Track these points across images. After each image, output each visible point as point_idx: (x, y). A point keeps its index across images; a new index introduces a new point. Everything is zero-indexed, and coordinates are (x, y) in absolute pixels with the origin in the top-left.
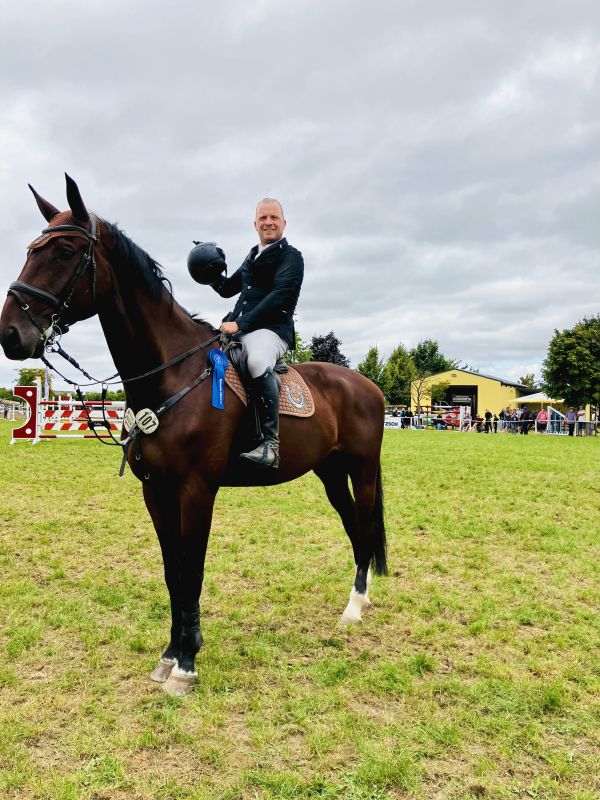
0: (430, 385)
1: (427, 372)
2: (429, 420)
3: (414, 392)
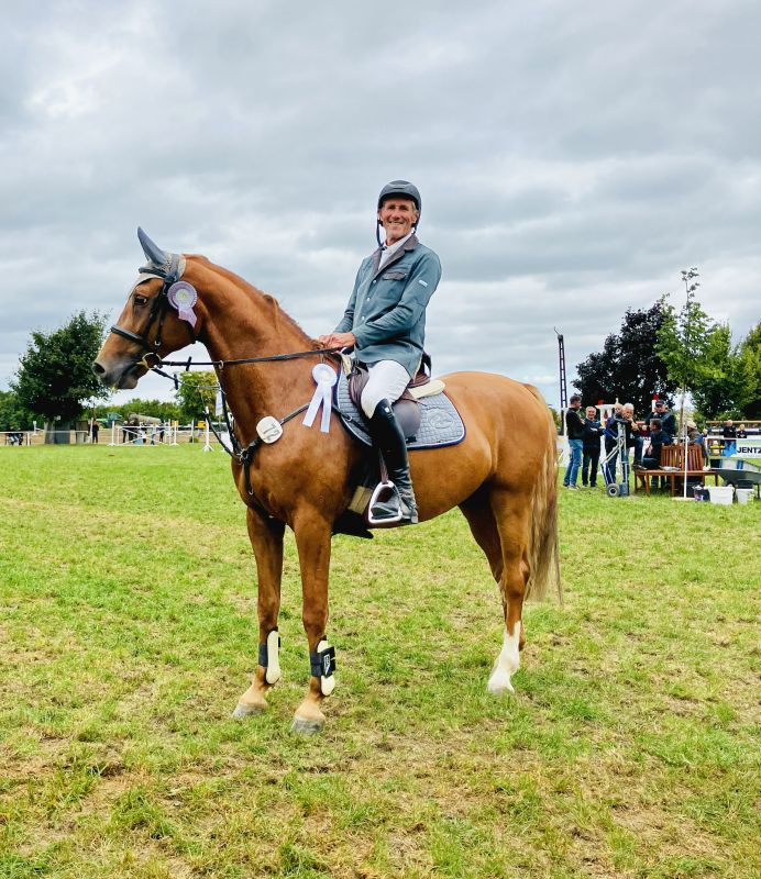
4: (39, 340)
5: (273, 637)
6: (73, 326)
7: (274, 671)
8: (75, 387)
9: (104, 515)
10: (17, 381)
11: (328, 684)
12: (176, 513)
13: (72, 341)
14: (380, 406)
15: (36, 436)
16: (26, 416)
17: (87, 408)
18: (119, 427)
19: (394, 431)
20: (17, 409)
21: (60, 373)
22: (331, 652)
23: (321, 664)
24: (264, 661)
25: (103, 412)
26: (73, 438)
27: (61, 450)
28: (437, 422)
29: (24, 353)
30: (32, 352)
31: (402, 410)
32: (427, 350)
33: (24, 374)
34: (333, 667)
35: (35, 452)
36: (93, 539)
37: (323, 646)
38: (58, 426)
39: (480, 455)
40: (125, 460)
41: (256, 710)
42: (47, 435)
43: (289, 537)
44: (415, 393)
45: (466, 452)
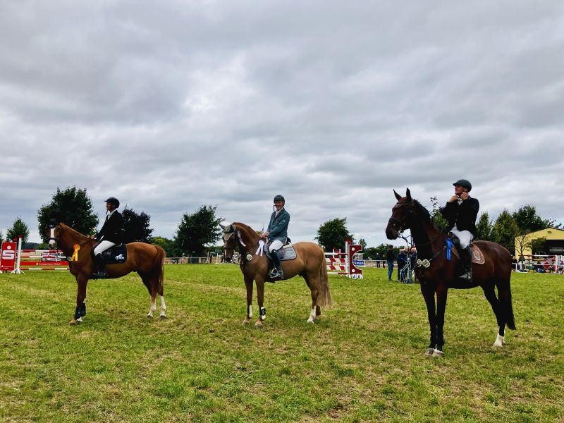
0: (530, 240)
1: (528, 230)
2: (531, 265)
3: (517, 245)
4: (186, 217)
5: (251, 307)
6: (201, 212)
7: (251, 315)
8: (201, 238)
9: (212, 287)
10: (176, 235)
11: (263, 317)
12: (237, 287)
13: (200, 219)
14: (274, 250)
15: (184, 259)
16: (179, 251)
17: (206, 247)
18: (220, 256)
19: (277, 257)
20: (176, 247)
21: (195, 232)
22: (264, 309)
23: (262, 312)
24: (248, 312)
25: (213, 249)
26: (200, 261)
27: (195, 266)
28: (290, 254)
29: (180, 223)
30: (183, 223)
31: (280, 251)
32: (288, 237)
33: (179, 232)
34: (265, 313)
35: (184, 266)
36: (208, 293)
37: (262, 308)
38: (194, 255)
39: (300, 263)
40: (222, 269)
41: (246, 324)
42: (189, 259)
43: (254, 282)
44: (284, 247)
45: (295, 261)
